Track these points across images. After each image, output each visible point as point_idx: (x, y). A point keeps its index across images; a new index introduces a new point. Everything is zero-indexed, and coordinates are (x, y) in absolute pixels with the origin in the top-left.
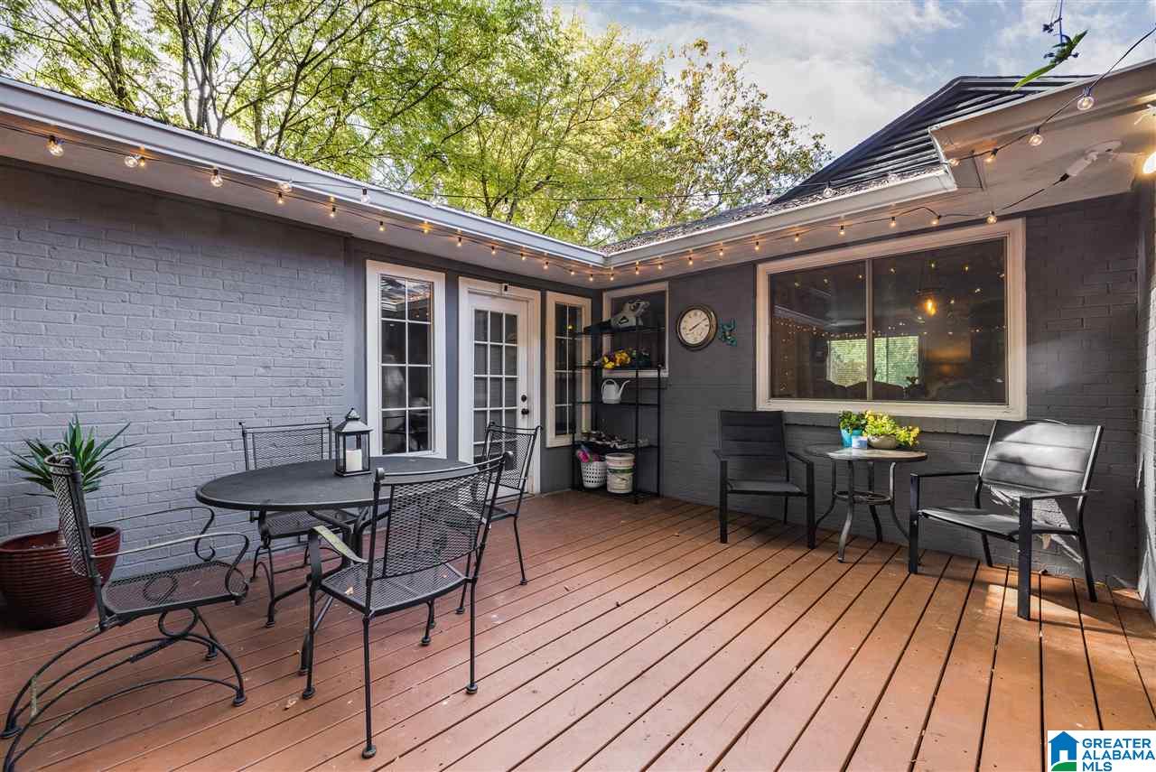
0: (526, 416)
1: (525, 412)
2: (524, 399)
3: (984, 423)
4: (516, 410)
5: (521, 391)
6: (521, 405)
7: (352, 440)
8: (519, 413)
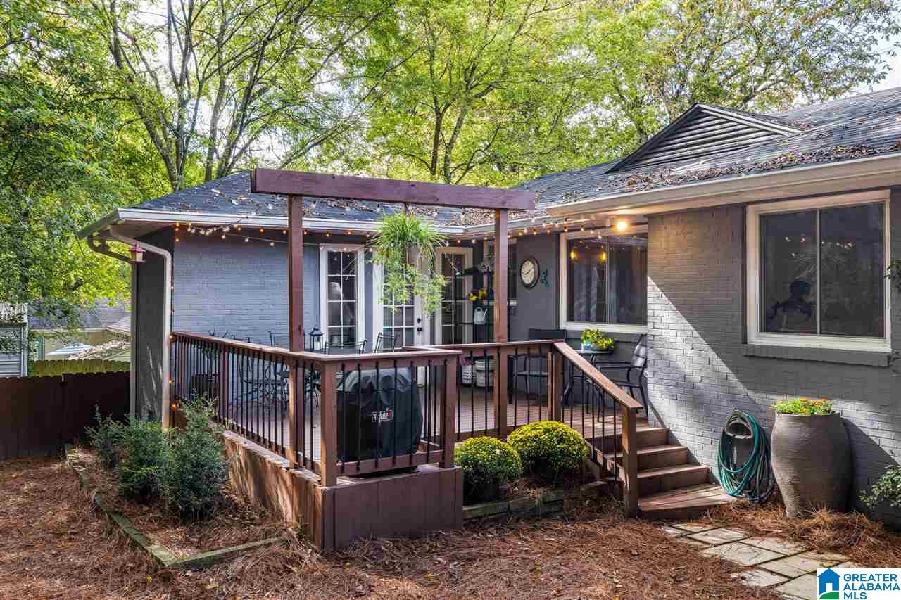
0: (421, 332)
1: (420, 330)
2: (419, 321)
3: (632, 335)
4: (412, 329)
5: (417, 315)
6: (417, 325)
7: (316, 338)
8: (416, 331)
